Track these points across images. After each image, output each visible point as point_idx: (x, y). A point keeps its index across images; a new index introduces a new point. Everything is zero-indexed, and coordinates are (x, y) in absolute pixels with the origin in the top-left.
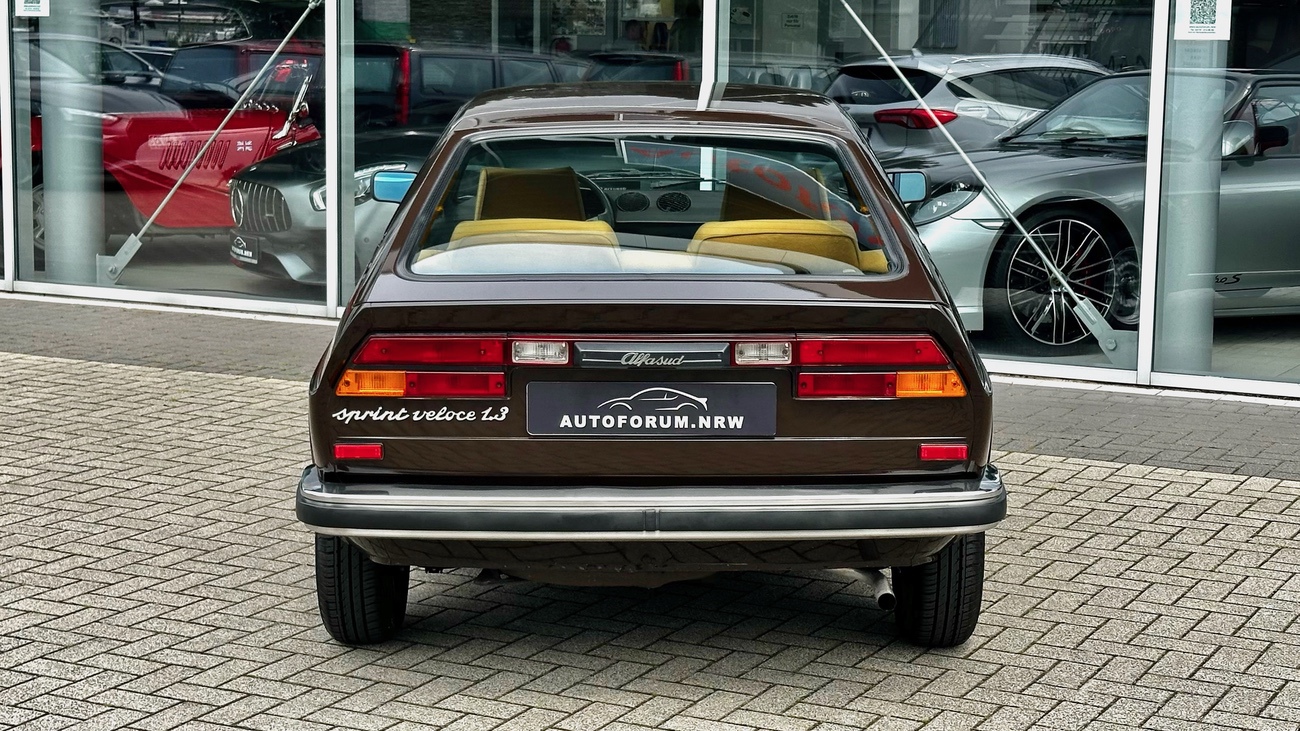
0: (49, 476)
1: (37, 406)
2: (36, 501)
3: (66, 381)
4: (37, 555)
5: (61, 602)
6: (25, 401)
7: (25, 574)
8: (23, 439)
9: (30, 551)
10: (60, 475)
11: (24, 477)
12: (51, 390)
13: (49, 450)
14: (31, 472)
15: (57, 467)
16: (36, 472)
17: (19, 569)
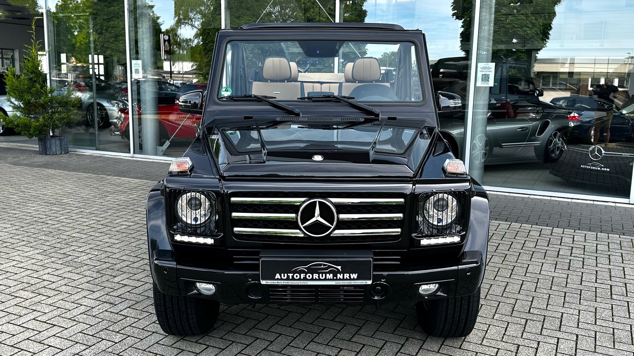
0: (138, 226)
1: (137, 198)
2: (134, 235)
3: (146, 189)
4: (132, 259)
5: (138, 280)
6: (133, 196)
7: (127, 268)
8: (132, 211)
9: (129, 257)
10: (142, 225)
11: (130, 226)
12: (141, 192)
13: (139, 215)
14: (133, 224)
15: (141, 222)
16: (134, 224)
17: (125, 266)
